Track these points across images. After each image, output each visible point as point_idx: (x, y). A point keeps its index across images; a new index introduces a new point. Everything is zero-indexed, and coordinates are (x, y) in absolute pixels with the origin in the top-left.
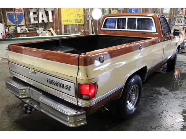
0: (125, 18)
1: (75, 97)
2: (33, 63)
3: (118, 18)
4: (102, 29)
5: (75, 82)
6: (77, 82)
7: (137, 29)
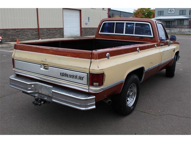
0: (124, 23)
1: (87, 85)
2: (46, 60)
3: (116, 23)
4: (99, 33)
5: (88, 72)
6: (89, 72)
7: (135, 34)
